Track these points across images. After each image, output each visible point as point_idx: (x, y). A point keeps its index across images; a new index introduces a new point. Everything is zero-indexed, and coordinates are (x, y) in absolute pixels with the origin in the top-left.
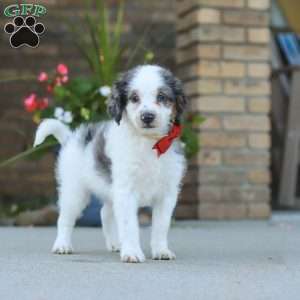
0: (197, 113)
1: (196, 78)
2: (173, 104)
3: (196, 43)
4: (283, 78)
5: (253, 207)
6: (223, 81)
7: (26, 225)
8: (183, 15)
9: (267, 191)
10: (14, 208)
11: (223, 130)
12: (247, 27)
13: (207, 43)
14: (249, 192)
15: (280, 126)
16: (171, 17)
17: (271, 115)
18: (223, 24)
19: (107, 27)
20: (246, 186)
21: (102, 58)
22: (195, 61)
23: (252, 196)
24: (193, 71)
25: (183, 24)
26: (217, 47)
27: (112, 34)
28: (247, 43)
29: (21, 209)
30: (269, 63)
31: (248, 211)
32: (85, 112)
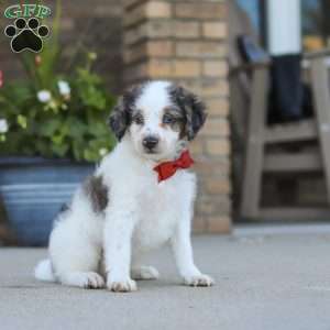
1: (146, 79)
2: (177, 126)
3: (144, 40)
4: (243, 76)
5: (211, 220)
8: (130, 9)
9: (227, 203)
12: (201, 21)
13: (157, 39)
15: (240, 130)
16: (117, 11)
17: (230, 118)
18: (175, 17)
20: (204, 198)
21: (39, 59)
22: (144, 60)
23: (210, 209)
24: (142, 70)
25: (129, 19)
26: (169, 44)
28: (202, 39)
30: (227, 59)
31: (207, 225)
32: (22, 121)
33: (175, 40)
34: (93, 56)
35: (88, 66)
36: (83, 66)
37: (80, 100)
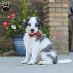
0: (49, 26)
1: (49, 17)
3: (49, 8)
4: (72, 17)
5: (64, 50)
6: (56, 17)
7: (4, 56)
9: (68, 46)
10: (1, 52)
11: (56, 30)
12: (62, 3)
13: (51, 8)
14: (63, 47)
15: (71, 29)
17: (69, 26)
18: (56, 2)
20: (62, 45)
21: (24, 12)
22: (49, 12)
23: (64, 48)
24: (48, 15)
25: (45, 3)
26: (54, 9)
27: (26, 5)
28: (62, 7)
29: (3, 52)
30: (68, 12)
32: (19, 26)
33: (56, 8)
34: (36, 11)
35: (35, 14)
36: (34, 14)
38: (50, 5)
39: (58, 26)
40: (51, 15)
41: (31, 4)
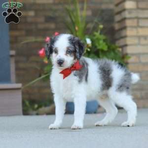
0: (127, 54)
1: (125, 37)
3: (124, 19)
6: (139, 37)
7: (42, 114)
8: (117, 5)
10: (36, 106)
11: (140, 62)
13: (130, 18)
16: (112, 6)
18: (138, 8)
19: (79, 13)
21: (77, 28)
22: (125, 28)
24: (123, 33)
25: (117, 9)
26: (136, 20)
27: (81, 16)
29: (40, 106)
33: (138, 18)
34: (101, 26)
35: (99, 32)
36: (97, 31)
37: (96, 47)
38: (126, 14)
39: (144, 54)
40: (129, 32)
41: (89, 13)
